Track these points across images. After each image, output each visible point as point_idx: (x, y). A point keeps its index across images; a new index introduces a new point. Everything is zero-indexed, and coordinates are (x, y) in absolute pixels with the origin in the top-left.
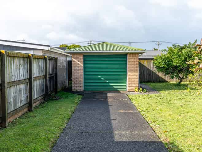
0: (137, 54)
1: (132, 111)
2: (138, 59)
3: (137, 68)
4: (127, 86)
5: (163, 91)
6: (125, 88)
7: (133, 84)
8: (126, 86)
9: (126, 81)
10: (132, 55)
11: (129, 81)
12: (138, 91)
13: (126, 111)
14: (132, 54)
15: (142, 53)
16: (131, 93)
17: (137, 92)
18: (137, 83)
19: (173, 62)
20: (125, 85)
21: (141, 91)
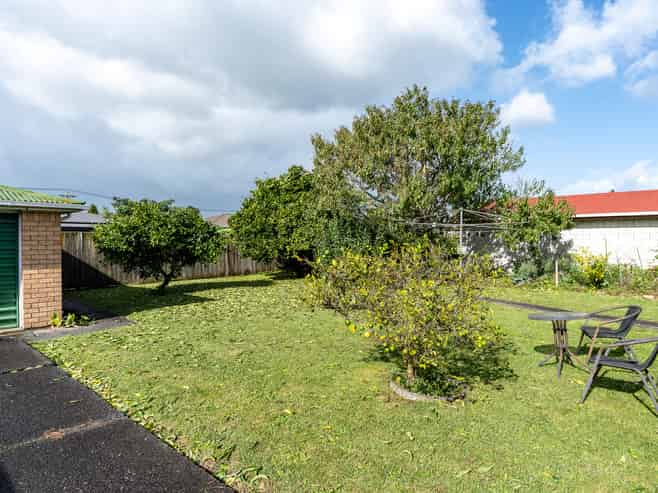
0: (56, 213)
1: (97, 424)
2: (59, 229)
3: (56, 256)
4: (22, 311)
5: (135, 316)
6: (15, 320)
7: (44, 304)
8: (15, 312)
9: (16, 295)
10: (36, 218)
11: (28, 296)
12: (63, 324)
13: (76, 429)
14: (40, 213)
15: (69, 212)
16: (36, 332)
17: (57, 328)
18: (56, 298)
19: (148, 237)
20: (13, 308)
21: (71, 322)
